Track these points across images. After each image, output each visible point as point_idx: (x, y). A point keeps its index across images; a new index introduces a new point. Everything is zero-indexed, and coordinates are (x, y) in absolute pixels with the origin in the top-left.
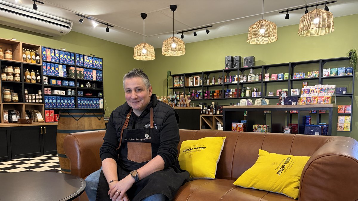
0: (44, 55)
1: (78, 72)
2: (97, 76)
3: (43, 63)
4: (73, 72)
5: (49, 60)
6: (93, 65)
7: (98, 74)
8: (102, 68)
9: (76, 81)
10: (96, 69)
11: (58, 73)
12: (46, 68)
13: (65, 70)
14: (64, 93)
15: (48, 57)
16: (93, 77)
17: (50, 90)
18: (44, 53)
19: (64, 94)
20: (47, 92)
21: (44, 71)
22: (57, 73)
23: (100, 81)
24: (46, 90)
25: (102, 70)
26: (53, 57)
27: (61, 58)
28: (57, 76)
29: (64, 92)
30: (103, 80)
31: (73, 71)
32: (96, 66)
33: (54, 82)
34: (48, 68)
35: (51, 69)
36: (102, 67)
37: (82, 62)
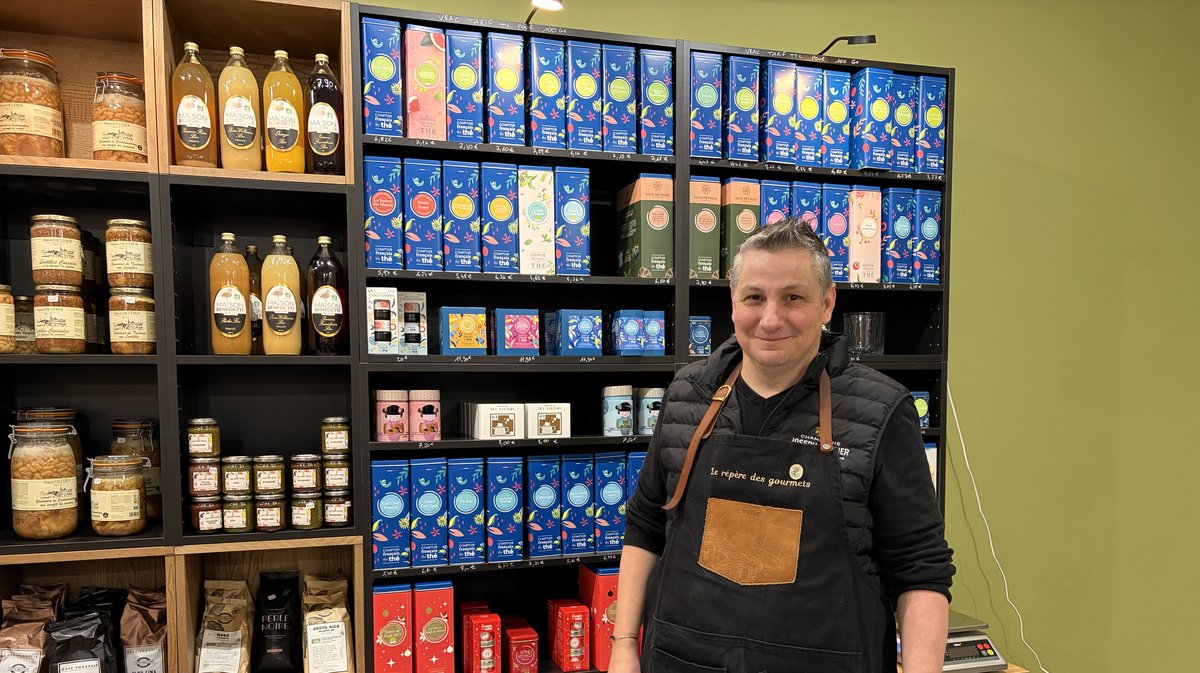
0: (382, 88)
1: (705, 223)
2: (885, 245)
3: (370, 160)
4: (657, 220)
5: (429, 128)
6: (853, 145)
7: (902, 227)
8: (947, 167)
9: (682, 300)
10: (878, 180)
11: (514, 246)
12: (403, 207)
13: (576, 212)
14: (557, 425)
15: (416, 106)
16: (853, 258)
17: (428, 410)
18: (382, 68)
19: (566, 432)
20: (399, 428)
21: (373, 235)
22: (502, 246)
23: (916, 285)
24: (393, 410)
25: (940, 186)
26: (461, 97)
27: (548, 103)
28: (500, 276)
29: (563, 410)
30: (944, 277)
31: (659, 217)
32: (888, 146)
33: (466, 328)
34: (411, 204)
35: (443, 209)
36: (946, 149)
37: (743, 117)
